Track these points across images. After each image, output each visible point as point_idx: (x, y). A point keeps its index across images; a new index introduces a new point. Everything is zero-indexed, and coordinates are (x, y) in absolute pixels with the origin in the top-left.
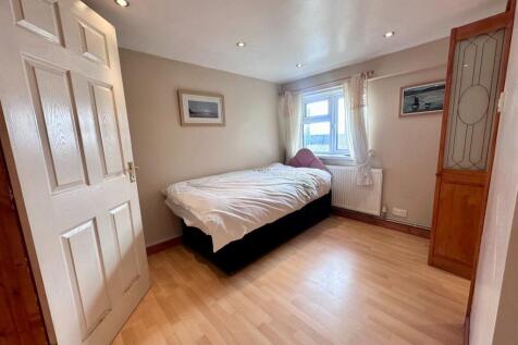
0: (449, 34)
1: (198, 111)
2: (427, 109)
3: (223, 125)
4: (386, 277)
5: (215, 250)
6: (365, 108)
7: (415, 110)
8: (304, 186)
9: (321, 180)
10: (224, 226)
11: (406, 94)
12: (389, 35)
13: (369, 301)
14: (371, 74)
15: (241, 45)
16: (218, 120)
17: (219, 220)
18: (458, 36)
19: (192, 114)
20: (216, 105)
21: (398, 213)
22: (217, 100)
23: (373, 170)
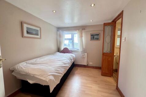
0: (103, 24)
1: (30, 32)
2: (96, 39)
3: (40, 38)
4: (97, 82)
5: (51, 91)
6: (83, 38)
7: (93, 39)
8: (71, 59)
9: (73, 57)
10: (54, 80)
11: (92, 35)
12: (91, 21)
13: (98, 91)
14: (84, 29)
15: (54, 12)
16: (39, 37)
17: (52, 78)
18: (105, 25)
19: (28, 32)
20: (38, 30)
21: (91, 64)
22: (38, 29)
23: (85, 53)
